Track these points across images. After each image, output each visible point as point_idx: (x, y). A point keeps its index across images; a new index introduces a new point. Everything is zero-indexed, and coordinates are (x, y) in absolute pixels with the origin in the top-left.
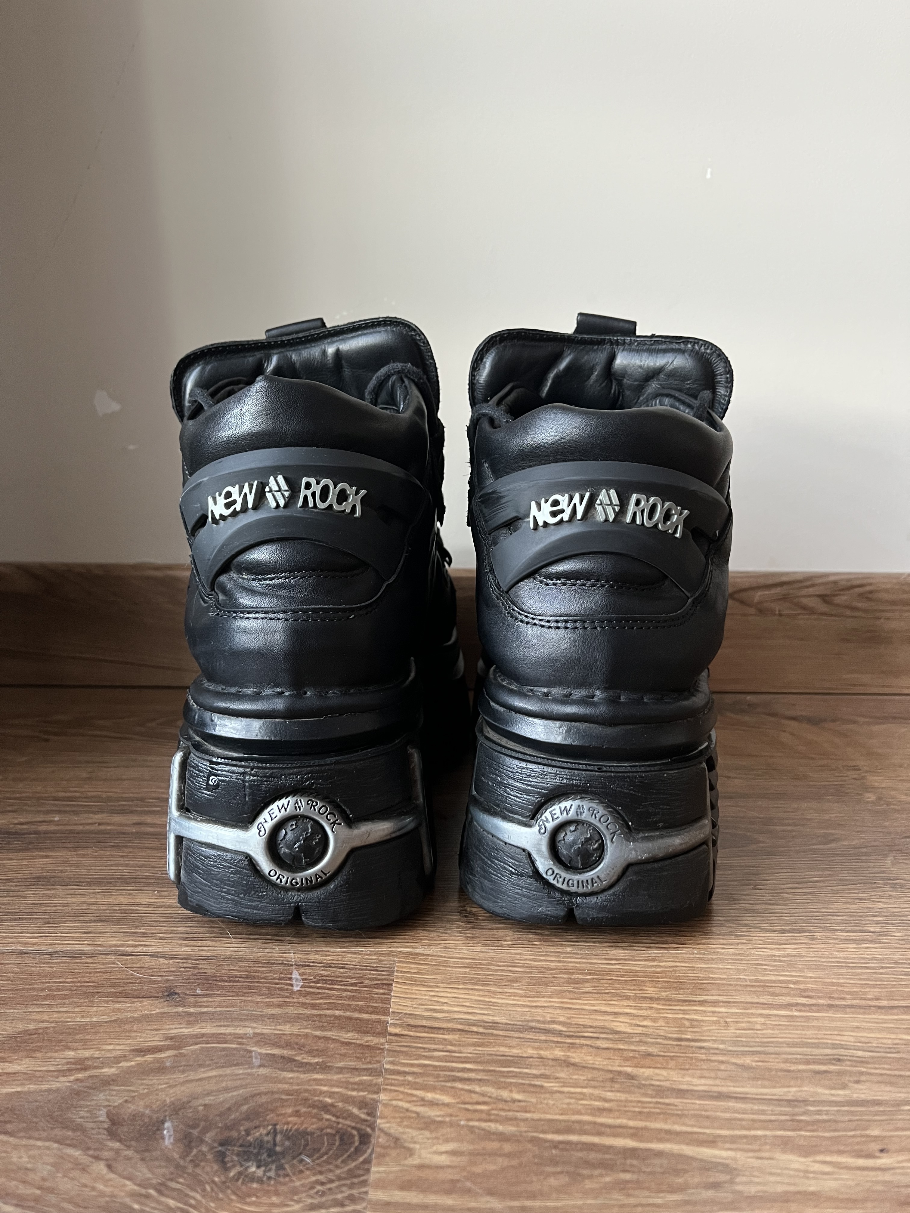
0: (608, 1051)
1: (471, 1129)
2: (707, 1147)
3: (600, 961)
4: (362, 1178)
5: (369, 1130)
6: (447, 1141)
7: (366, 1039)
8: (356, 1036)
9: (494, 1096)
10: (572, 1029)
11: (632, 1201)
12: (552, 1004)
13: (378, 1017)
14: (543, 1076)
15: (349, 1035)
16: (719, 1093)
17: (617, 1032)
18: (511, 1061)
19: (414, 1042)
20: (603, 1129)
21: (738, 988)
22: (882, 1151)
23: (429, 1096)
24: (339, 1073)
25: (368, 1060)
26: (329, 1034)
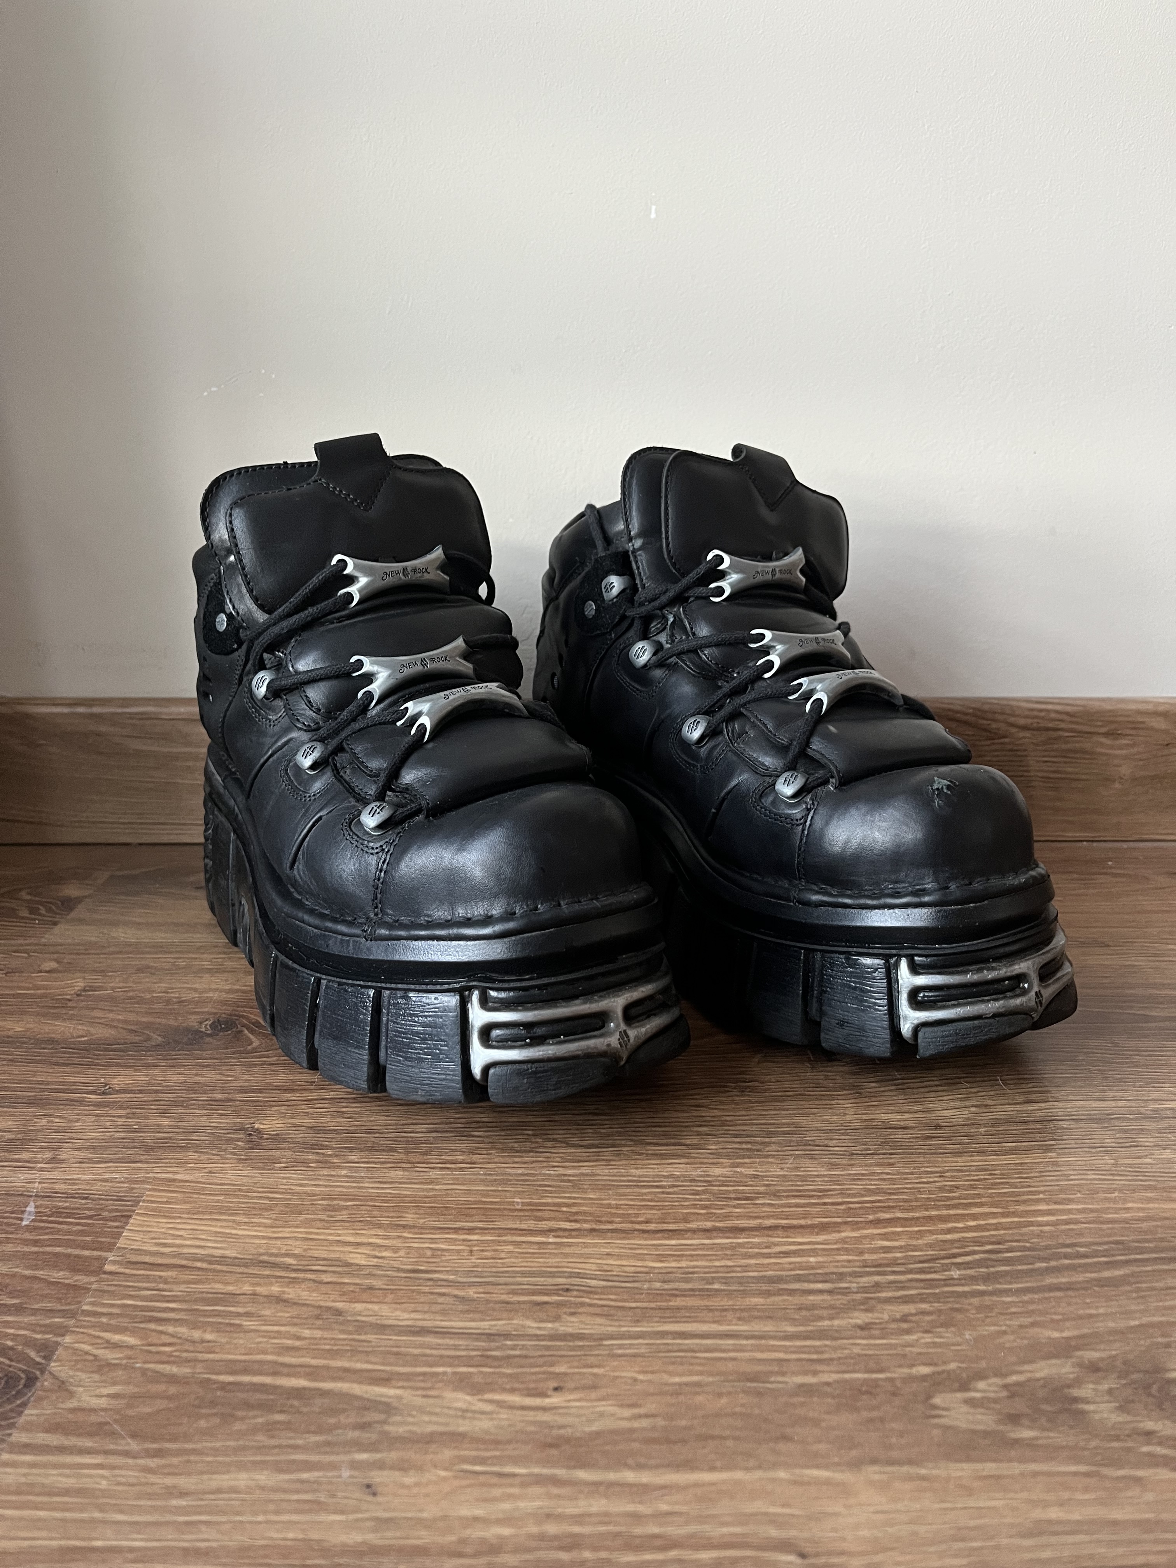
0: (329, 1286)
1: (144, 1372)
2: (378, 1385)
3: (371, 1185)
4: (11, 1421)
5: (38, 1373)
6: (114, 1383)
7: (76, 1278)
8: (68, 1274)
9: (185, 1336)
10: (303, 1263)
11: (274, 1442)
12: (296, 1235)
13: (99, 1253)
14: (248, 1314)
15: (61, 1273)
16: (423, 1327)
17: (349, 1265)
18: (220, 1299)
19: (127, 1281)
20: (281, 1369)
21: (506, 1212)
22: (556, 1389)
23: (116, 1338)
24: (32, 1315)
25: (69, 1301)
26: (39, 1273)
